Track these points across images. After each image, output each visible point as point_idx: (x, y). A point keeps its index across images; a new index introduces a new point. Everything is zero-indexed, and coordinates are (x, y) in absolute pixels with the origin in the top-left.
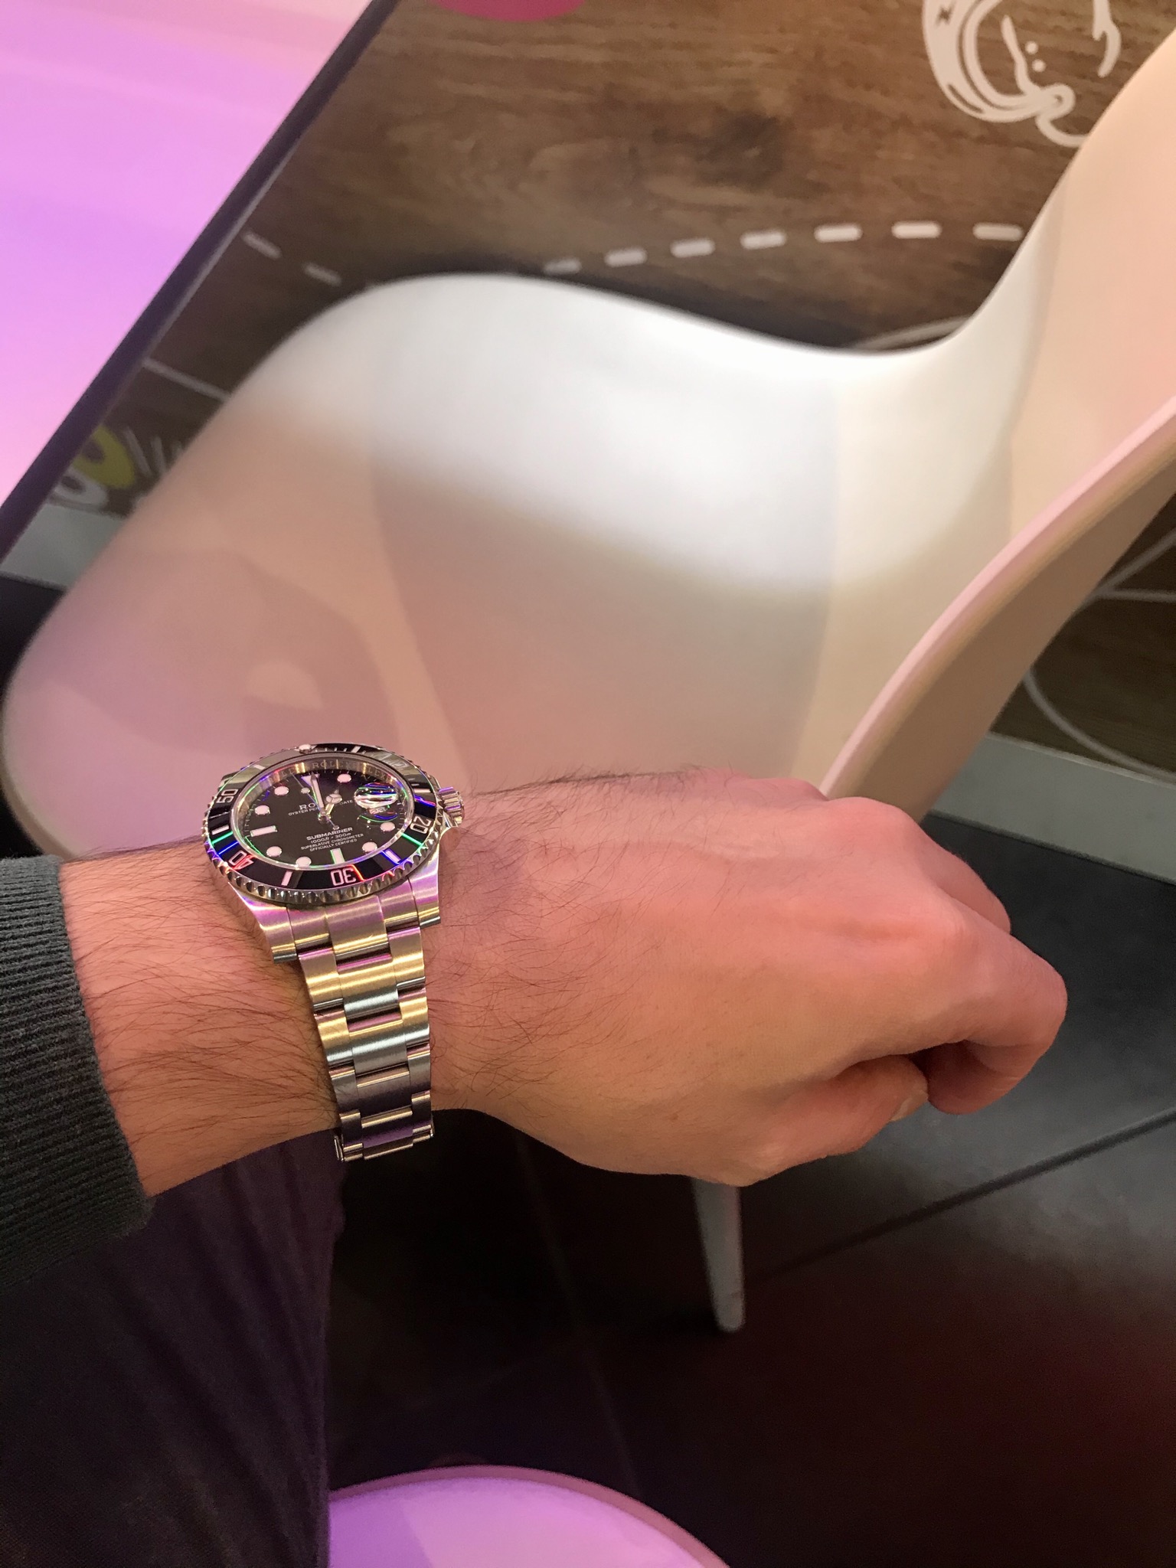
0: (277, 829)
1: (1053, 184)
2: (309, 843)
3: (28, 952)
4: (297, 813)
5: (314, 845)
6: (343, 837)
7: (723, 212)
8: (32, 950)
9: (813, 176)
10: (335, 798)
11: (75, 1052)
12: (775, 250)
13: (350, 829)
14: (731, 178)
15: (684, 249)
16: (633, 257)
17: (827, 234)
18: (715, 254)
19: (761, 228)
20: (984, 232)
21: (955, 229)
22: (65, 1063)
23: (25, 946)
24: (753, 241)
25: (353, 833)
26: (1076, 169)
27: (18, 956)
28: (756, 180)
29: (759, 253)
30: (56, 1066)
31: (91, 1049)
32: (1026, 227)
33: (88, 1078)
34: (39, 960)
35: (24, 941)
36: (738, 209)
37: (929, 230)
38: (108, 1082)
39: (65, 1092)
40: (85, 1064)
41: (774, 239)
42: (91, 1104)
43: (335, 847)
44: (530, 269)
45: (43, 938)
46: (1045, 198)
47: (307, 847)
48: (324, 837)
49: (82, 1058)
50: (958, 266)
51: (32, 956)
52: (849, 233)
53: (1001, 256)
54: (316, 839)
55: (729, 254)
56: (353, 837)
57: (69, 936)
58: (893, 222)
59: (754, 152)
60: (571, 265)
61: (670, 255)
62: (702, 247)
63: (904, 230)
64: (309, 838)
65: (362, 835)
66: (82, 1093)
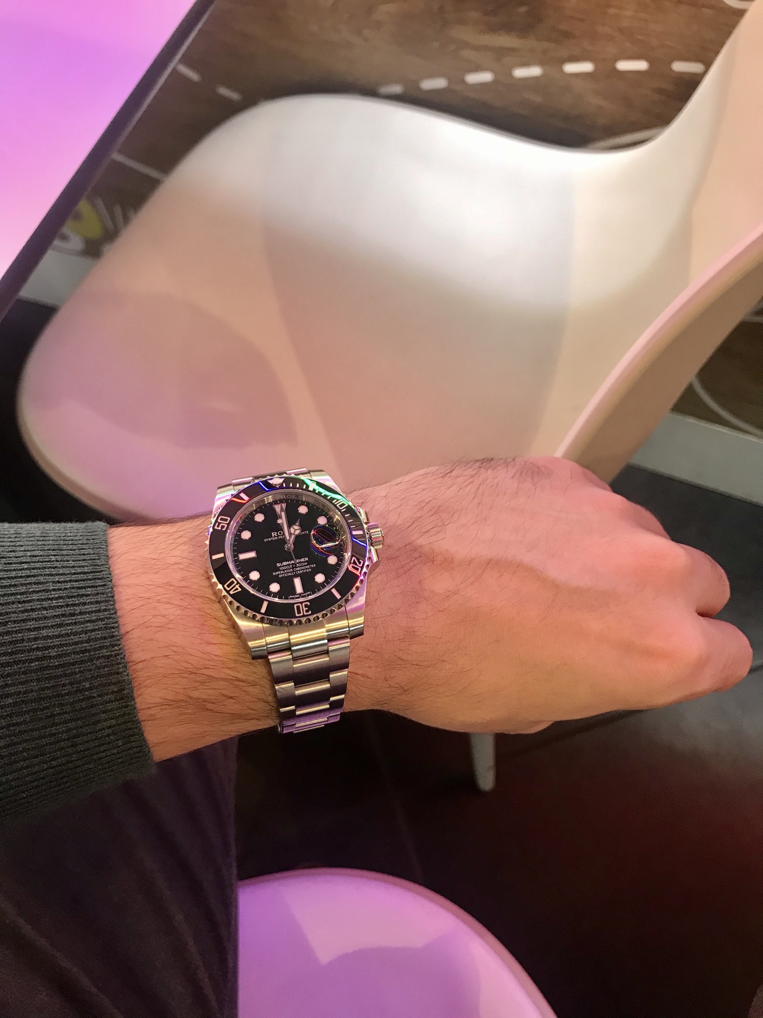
0: (257, 554)
1: (728, 34)
2: (278, 569)
3: (90, 626)
4: (270, 539)
5: (282, 572)
6: (301, 566)
7: (500, 53)
8: (94, 625)
9: (563, 26)
10: (296, 530)
11: (122, 699)
12: (536, 79)
13: (307, 559)
14: (508, 28)
15: (474, 78)
16: (439, 83)
17: (571, 68)
18: (495, 82)
19: (525, 64)
20: (679, 66)
21: (659, 66)
22: (115, 705)
23: (88, 621)
24: (520, 73)
25: (309, 563)
26: (745, 23)
27: (85, 629)
28: (524, 29)
29: (526, 82)
30: (109, 706)
31: (131, 697)
32: (708, 65)
33: (129, 714)
34: (98, 634)
35: (87, 617)
36: (513, 50)
37: (641, 65)
38: (141, 716)
39: (114, 722)
40: (127, 706)
41: (535, 71)
42: (130, 729)
43: (296, 576)
44: (369, 91)
45: (101, 615)
46: (722, 45)
47: (277, 573)
48: (289, 565)
49: (125, 702)
50: (660, 91)
51: (94, 630)
52: (586, 67)
53: (690, 84)
54: (283, 566)
55: (504, 83)
56: (308, 567)
57: (119, 614)
58: (616, 60)
59: (523, 9)
60: (397, 89)
61: (463, 82)
62: (486, 77)
63: (624, 65)
64: (278, 565)
65: (315, 565)
66: (124, 723)
